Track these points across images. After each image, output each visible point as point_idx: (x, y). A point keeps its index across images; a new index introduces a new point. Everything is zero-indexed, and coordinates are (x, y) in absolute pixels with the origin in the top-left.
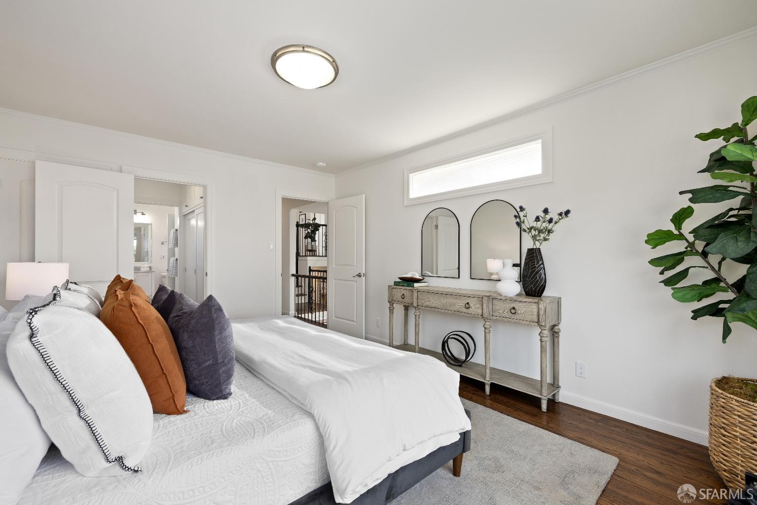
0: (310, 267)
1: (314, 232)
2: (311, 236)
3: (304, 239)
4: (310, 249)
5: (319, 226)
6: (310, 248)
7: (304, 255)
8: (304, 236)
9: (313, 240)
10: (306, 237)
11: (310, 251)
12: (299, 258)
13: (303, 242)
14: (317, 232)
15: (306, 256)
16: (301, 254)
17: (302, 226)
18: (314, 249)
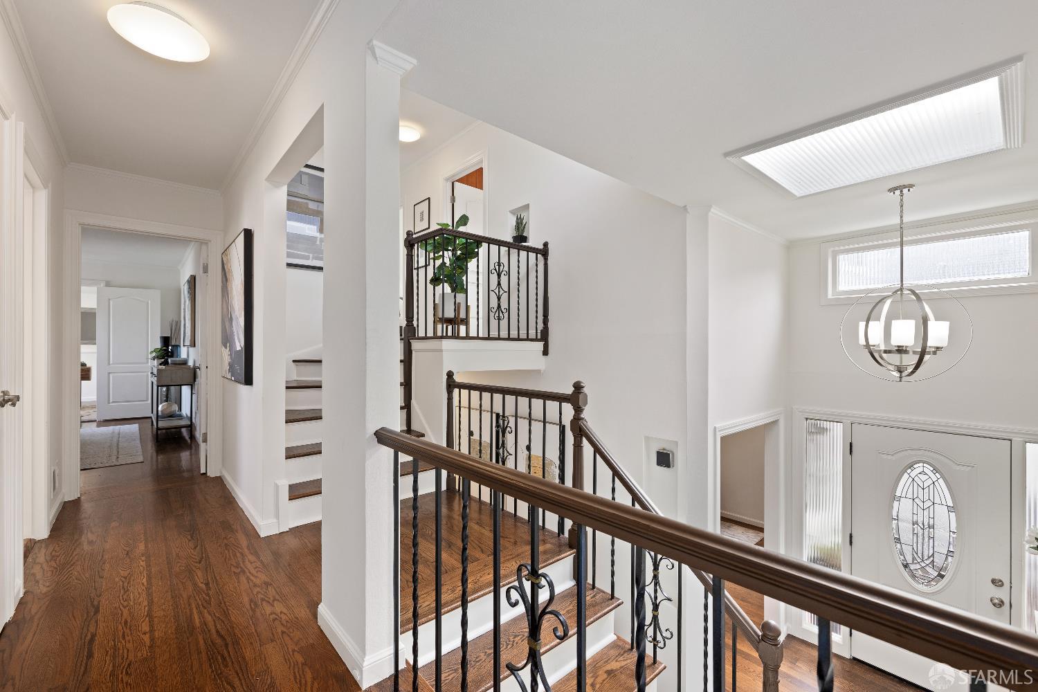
0: (450, 375)
1: (460, 264)
2: (453, 277)
3: (430, 287)
4: (452, 316)
5: (479, 240)
6: (450, 314)
7: (430, 334)
8: (430, 275)
9: (459, 287)
10: (436, 281)
11: (449, 321)
12: (416, 345)
13: (427, 295)
14: (472, 265)
15: (435, 337)
16: (422, 334)
17: (424, 240)
18: (463, 315)
